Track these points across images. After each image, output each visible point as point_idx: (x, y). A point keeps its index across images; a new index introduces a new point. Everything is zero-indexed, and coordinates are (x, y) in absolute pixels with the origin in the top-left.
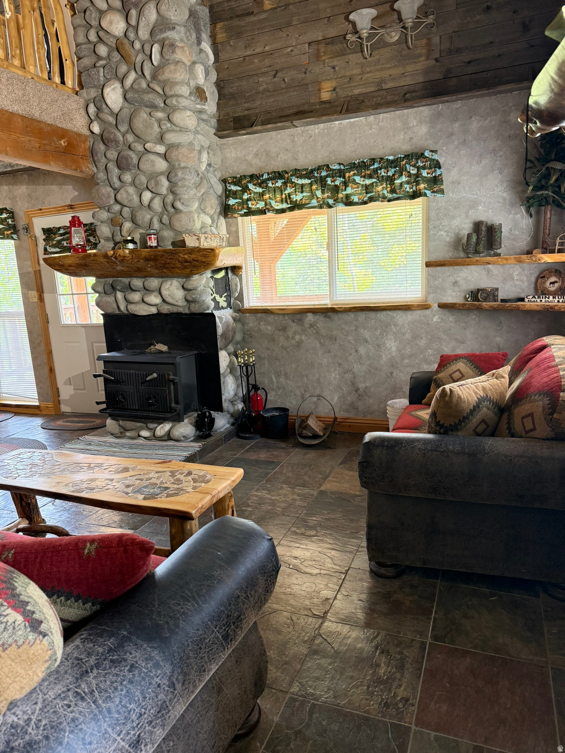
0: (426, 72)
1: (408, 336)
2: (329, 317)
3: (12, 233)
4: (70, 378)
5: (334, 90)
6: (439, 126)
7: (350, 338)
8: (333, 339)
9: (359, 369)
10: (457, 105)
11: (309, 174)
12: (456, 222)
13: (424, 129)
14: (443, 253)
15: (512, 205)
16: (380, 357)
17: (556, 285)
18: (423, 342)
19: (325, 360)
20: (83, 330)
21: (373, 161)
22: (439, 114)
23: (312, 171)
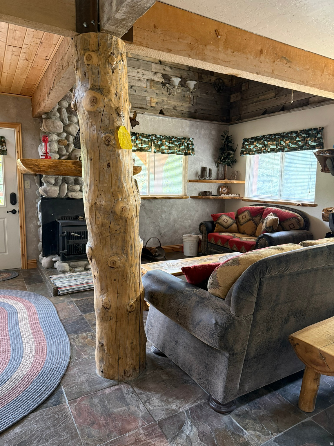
0: (189, 108)
1: (180, 209)
2: (151, 201)
5: (157, 103)
6: (192, 129)
7: (159, 211)
8: (152, 211)
9: (162, 224)
10: (198, 123)
11: (148, 136)
12: (196, 166)
13: (187, 129)
14: (193, 178)
15: (212, 162)
16: (170, 218)
17: (226, 191)
18: (185, 212)
19: (148, 221)
21: (173, 137)
22: (192, 125)
23: (149, 136)
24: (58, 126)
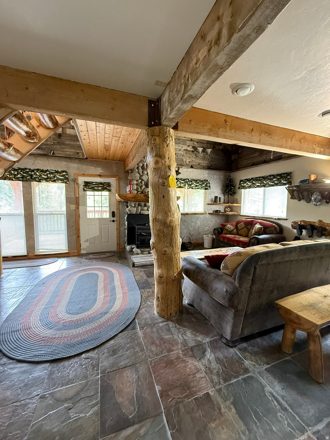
0: (208, 164)
1: (202, 220)
2: (185, 216)
3: (67, 181)
4: (88, 239)
5: (189, 162)
6: (209, 175)
7: (190, 221)
8: (186, 221)
9: (191, 229)
10: (213, 172)
11: (184, 180)
12: (212, 196)
13: (207, 175)
14: (210, 203)
15: (221, 193)
16: (196, 226)
17: (230, 210)
18: (205, 222)
19: (183, 227)
20: (98, 220)
21: (198, 180)
22: (210, 173)
23: (185, 179)
24: (137, 176)
